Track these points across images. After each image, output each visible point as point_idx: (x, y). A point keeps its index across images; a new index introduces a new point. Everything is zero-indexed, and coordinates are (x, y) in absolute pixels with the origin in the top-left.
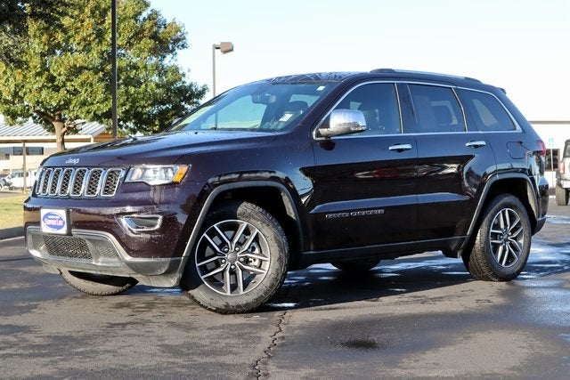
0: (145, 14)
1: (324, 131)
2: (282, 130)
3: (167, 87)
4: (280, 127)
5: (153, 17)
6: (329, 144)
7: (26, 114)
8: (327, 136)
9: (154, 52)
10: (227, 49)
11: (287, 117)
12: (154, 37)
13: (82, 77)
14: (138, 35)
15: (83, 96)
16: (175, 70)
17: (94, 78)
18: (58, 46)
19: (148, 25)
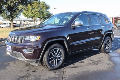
0: (45, 4)
1: (73, 25)
2: (64, 25)
3: (48, 14)
4: (63, 24)
5: (46, 4)
6: (74, 28)
7: (29, 17)
8: (74, 27)
9: (46, 9)
10: (56, 9)
11: (65, 22)
12: (46, 7)
13: (36, 12)
14: (44, 7)
15: (37, 15)
16: (49, 11)
17: (38, 12)
18: (33, 8)
19: (45, 5)
